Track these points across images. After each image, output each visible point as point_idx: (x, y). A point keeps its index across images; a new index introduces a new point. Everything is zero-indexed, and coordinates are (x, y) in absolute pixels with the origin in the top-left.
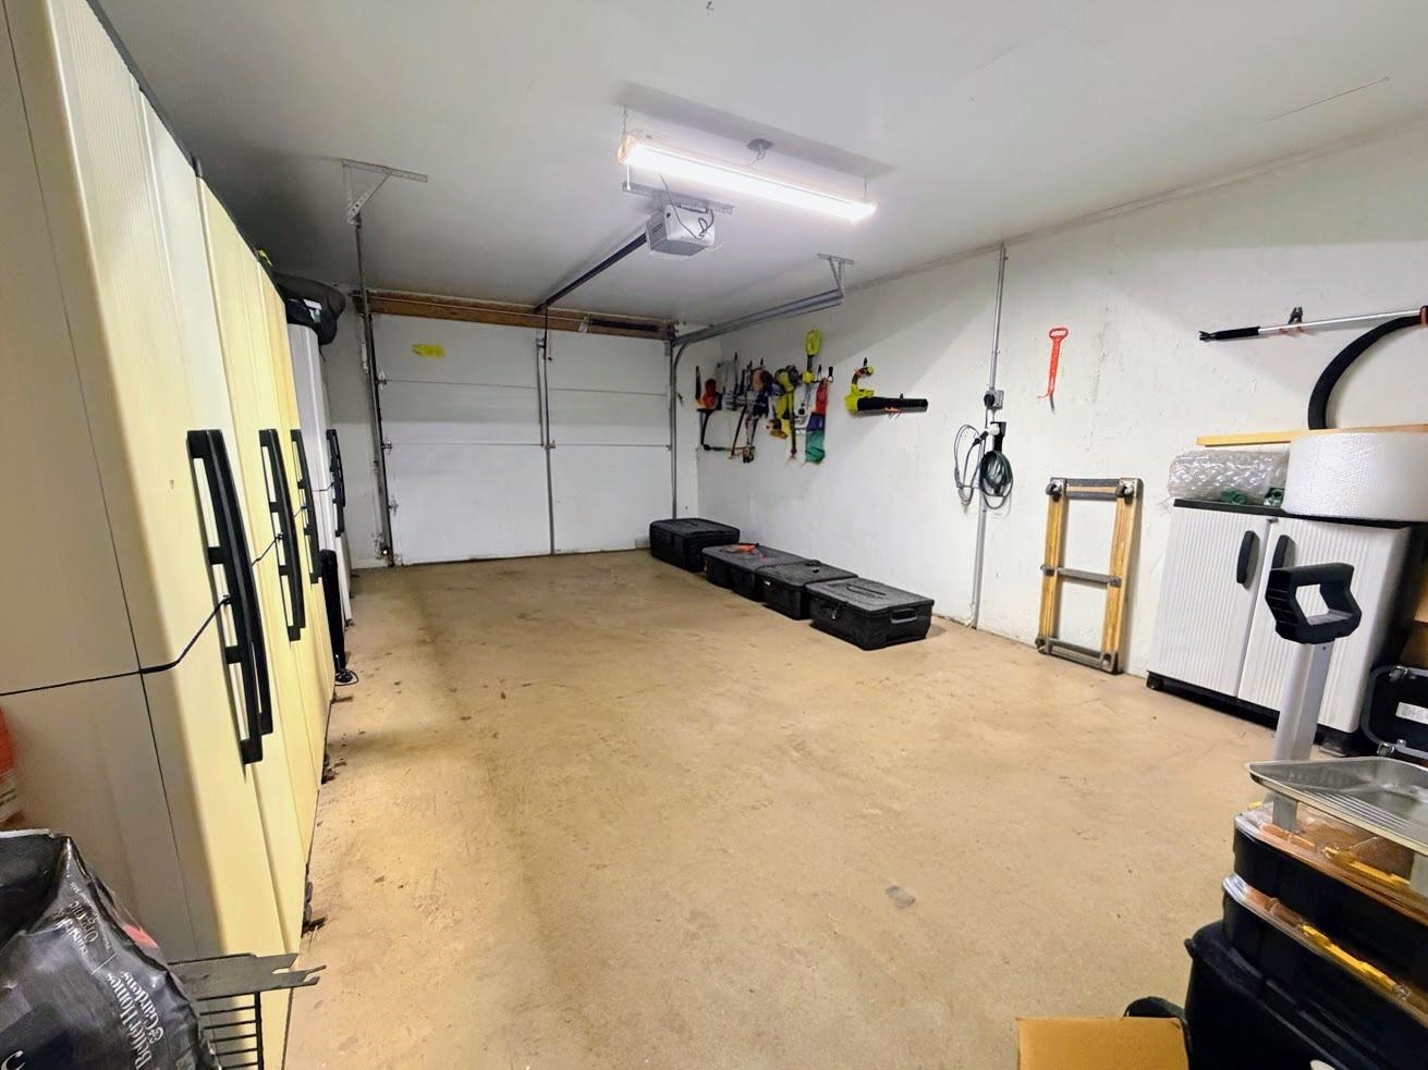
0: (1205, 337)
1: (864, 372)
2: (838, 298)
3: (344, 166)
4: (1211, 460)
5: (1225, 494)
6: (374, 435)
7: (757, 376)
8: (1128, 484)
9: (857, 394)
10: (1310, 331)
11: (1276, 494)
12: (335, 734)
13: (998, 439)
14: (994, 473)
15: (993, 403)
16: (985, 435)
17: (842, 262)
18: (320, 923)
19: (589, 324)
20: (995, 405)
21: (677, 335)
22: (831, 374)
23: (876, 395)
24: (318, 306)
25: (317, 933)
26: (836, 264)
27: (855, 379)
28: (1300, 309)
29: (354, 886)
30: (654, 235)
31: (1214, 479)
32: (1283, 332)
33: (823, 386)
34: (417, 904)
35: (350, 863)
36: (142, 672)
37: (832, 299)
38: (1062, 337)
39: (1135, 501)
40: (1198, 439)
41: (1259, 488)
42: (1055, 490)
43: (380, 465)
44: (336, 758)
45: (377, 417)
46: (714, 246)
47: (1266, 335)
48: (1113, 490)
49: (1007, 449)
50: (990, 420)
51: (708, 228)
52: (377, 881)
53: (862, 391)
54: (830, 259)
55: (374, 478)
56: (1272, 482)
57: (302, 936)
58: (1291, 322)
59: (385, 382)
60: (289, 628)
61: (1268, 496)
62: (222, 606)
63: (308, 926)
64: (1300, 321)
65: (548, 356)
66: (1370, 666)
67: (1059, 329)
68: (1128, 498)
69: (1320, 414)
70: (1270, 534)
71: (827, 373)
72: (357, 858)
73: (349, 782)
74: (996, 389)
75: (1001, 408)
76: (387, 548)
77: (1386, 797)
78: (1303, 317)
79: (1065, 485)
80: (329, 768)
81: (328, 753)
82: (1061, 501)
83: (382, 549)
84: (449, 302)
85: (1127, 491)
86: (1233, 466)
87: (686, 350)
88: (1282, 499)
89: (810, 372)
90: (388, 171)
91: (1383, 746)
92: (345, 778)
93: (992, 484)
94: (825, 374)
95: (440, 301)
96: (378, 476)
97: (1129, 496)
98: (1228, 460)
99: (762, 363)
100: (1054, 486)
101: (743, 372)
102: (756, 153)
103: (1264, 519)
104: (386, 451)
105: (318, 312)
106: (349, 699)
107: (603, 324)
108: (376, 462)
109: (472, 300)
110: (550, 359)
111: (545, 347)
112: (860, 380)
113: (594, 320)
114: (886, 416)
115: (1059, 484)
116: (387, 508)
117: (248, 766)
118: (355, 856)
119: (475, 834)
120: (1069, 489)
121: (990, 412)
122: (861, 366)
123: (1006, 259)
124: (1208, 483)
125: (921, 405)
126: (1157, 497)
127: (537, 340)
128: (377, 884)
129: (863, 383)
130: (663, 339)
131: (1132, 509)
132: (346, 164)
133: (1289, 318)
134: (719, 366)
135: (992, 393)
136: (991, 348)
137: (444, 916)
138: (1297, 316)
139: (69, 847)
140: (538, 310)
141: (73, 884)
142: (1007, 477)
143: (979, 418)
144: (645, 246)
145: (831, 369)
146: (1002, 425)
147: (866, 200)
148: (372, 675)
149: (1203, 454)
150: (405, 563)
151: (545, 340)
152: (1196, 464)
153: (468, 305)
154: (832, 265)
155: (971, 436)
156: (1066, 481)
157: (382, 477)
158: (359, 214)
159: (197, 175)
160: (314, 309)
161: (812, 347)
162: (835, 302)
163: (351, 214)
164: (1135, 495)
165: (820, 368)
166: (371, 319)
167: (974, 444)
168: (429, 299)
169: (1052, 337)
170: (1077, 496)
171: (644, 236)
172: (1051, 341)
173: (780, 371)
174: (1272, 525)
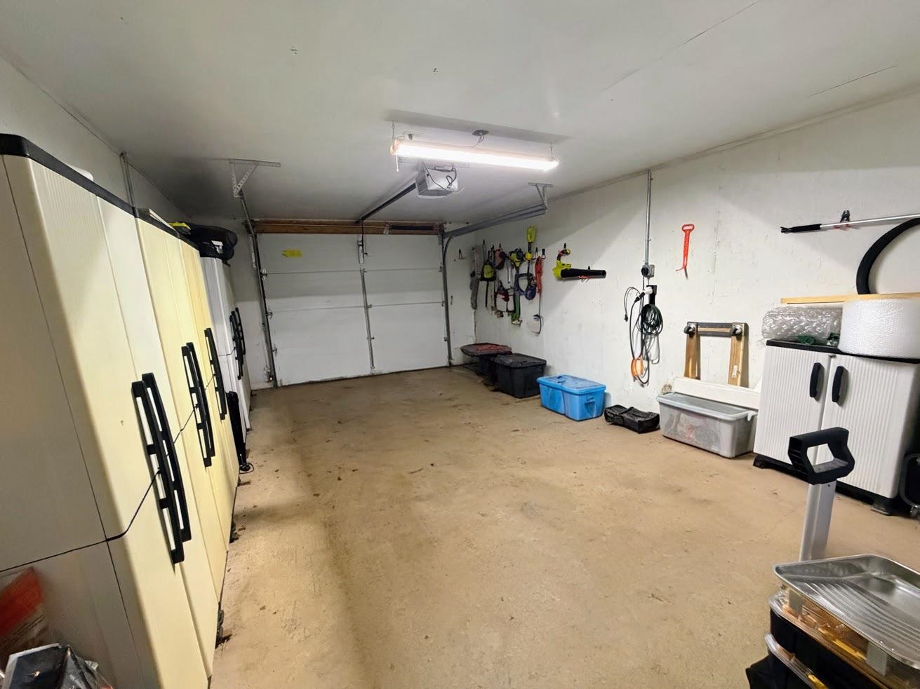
0: (785, 230)
1: (564, 252)
2: (543, 209)
3: (230, 163)
4: (790, 315)
5: (800, 337)
6: (261, 308)
7: (497, 254)
8: (738, 327)
9: (560, 267)
10: (856, 227)
11: (835, 337)
12: (238, 509)
13: (652, 297)
14: (650, 319)
15: (648, 273)
16: (643, 295)
17: (545, 186)
18: (228, 638)
19: (390, 229)
20: (649, 274)
21: (446, 231)
22: (544, 254)
23: (573, 267)
24: (220, 244)
25: (226, 645)
26: (541, 189)
27: (559, 258)
28: (848, 212)
29: (248, 613)
30: (421, 184)
31: (792, 328)
32: (836, 227)
33: (539, 262)
34: (284, 625)
35: (246, 597)
36: (107, 540)
37: (540, 210)
38: (690, 230)
39: (743, 338)
40: (782, 299)
41: (823, 334)
42: (691, 330)
43: (266, 326)
44: (240, 523)
45: (263, 297)
46: (458, 191)
47: (825, 229)
48: (728, 330)
49: (658, 303)
50: (646, 284)
51: (452, 181)
52: (261, 609)
53: (564, 265)
54: (536, 185)
55: (263, 334)
56: (831, 329)
57: (217, 646)
58: (841, 222)
59: (266, 275)
60: (204, 459)
61: (830, 338)
62: (157, 476)
63: (221, 639)
64: (848, 220)
65: (365, 252)
66: (904, 453)
67: (688, 225)
68: (739, 336)
69: (865, 284)
70: (831, 365)
71: (542, 252)
72: (250, 593)
73: (247, 541)
74: (650, 264)
75: (653, 276)
76: (272, 375)
77: (874, 582)
78: (850, 217)
79: (697, 327)
80: (235, 532)
81: (235, 522)
82: (695, 337)
83: (270, 377)
84: (304, 223)
85: (737, 332)
86: (804, 319)
87: (451, 241)
88: (838, 341)
89: (530, 253)
90: (256, 163)
91: (915, 508)
92: (244, 537)
93: (649, 325)
94: (540, 253)
95: (298, 223)
96: (265, 332)
97: (739, 334)
98: (801, 314)
99: (500, 246)
100: (690, 328)
101: (489, 252)
102: (479, 137)
103: (826, 355)
104: (269, 317)
105: (221, 248)
106: (248, 483)
107: (399, 228)
108: (263, 324)
109: (317, 220)
110: (366, 254)
111: (362, 245)
112: (562, 258)
113: (392, 226)
114: (580, 280)
115: (693, 326)
116: (271, 351)
117: (177, 565)
118: (249, 592)
119: (319, 577)
120: (700, 329)
121: (646, 278)
122: (562, 249)
123: (651, 179)
124: (788, 330)
125: (602, 274)
126: (756, 338)
127: (358, 242)
128: (261, 611)
129: (564, 260)
130: (437, 234)
131: (742, 344)
132: (231, 161)
133: (841, 217)
134: (473, 249)
135: (647, 267)
136: (645, 238)
137: (299, 634)
138: (846, 216)
139: (69, 653)
140: (357, 222)
141: (71, 676)
142: (659, 321)
143: (639, 282)
144: (416, 191)
145: (544, 250)
146: (654, 288)
147: (552, 159)
148: (262, 466)
149: (785, 310)
150: (284, 384)
151: (362, 241)
152: (780, 317)
153: (315, 223)
154: (538, 189)
155: (634, 295)
156: (697, 324)
157: (267, 333)
158: (241, 190)
159: (136, 217)
160: (219, 246)
161: (531, 237)
162: (542, 212)
163: (236, 192)
164: (743, 334)
165: (537, 249)
166: (256, 237)
167: (636, 301)
168: (291, 222)
169: (684, 230)
170: (706, 334)
171: (414, 184)
172: (684, 233)
173: (511, 253)
174: (832, 359)
